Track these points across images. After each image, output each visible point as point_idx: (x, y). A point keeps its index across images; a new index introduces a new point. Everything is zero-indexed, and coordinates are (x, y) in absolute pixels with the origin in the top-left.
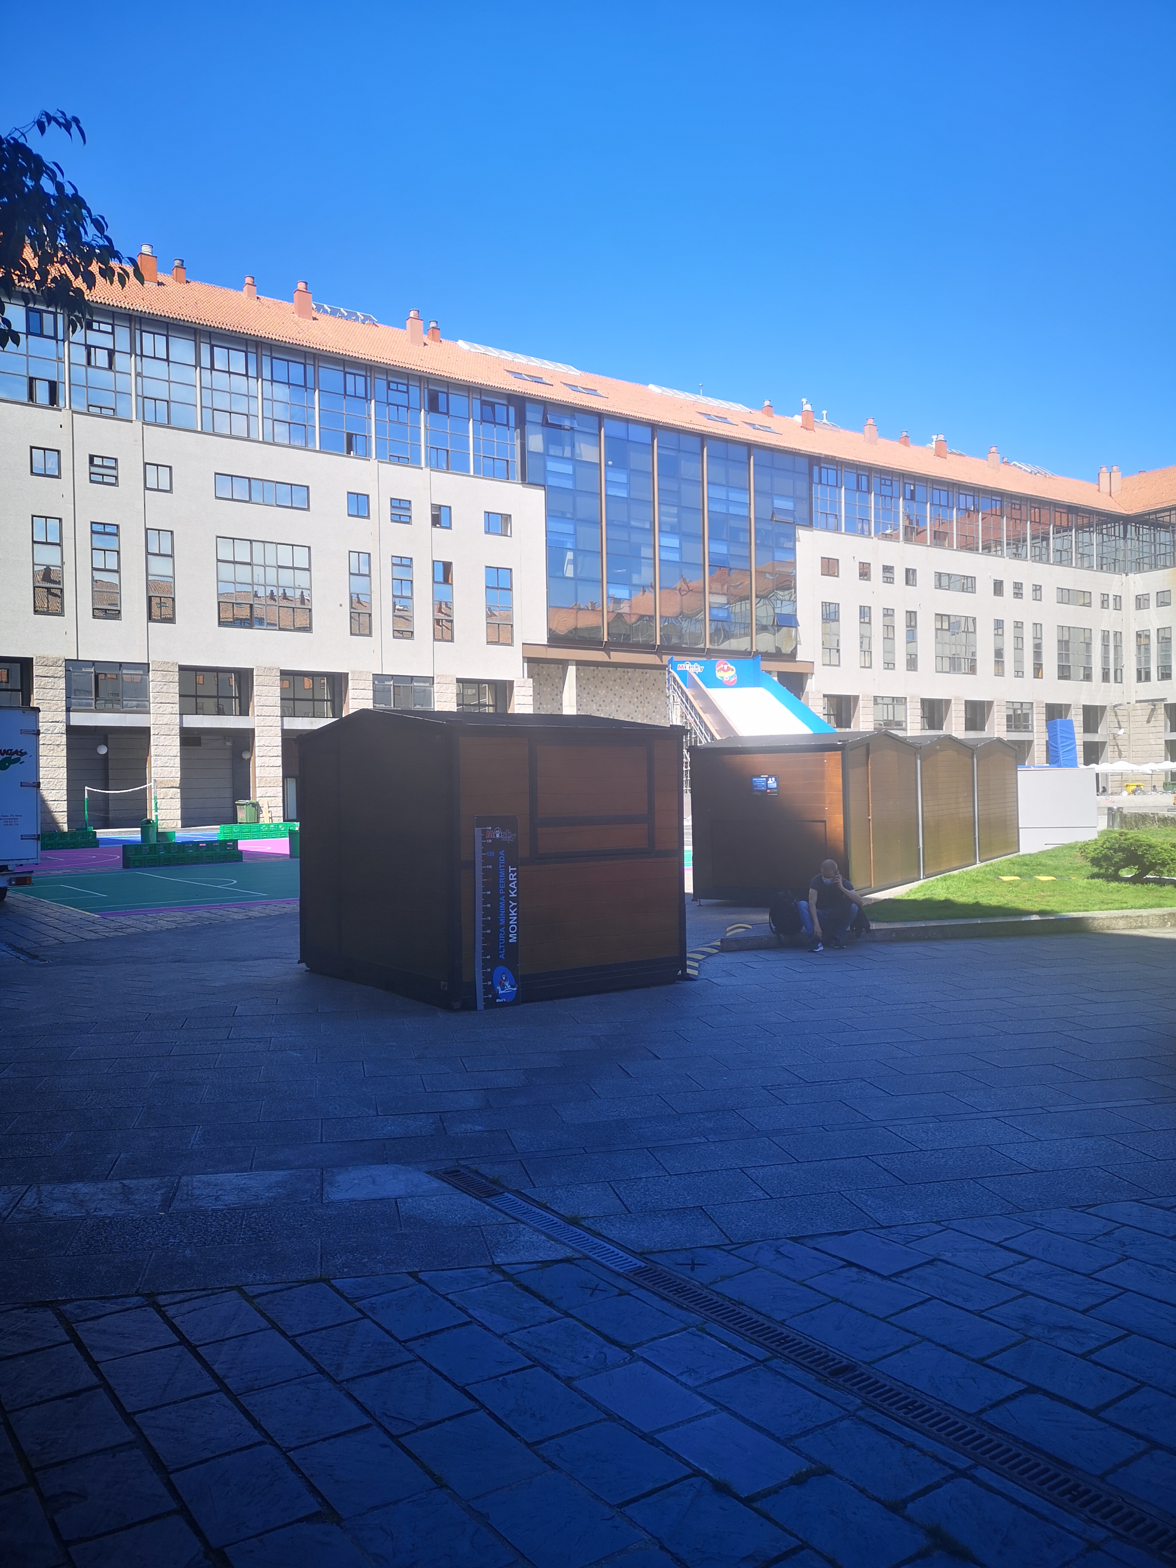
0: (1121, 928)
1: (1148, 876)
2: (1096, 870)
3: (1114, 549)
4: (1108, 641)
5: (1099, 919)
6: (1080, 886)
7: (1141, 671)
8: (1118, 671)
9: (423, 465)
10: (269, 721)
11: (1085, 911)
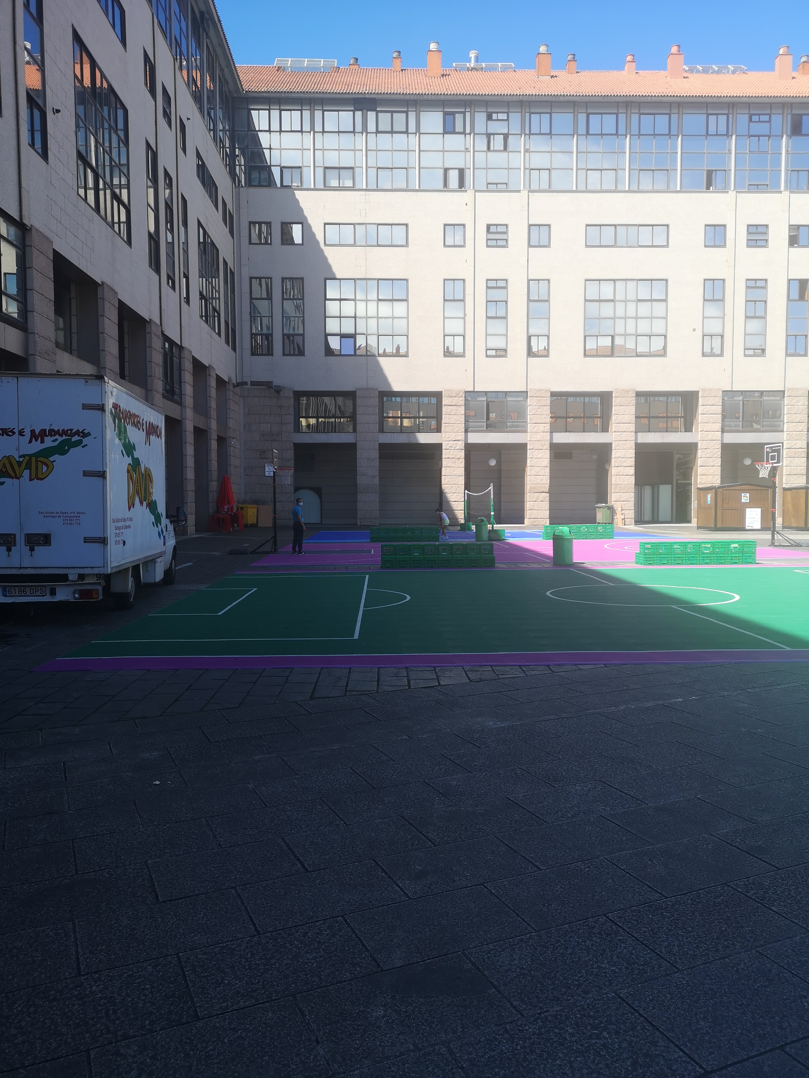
9: (782, 189)
10: (625, 436)
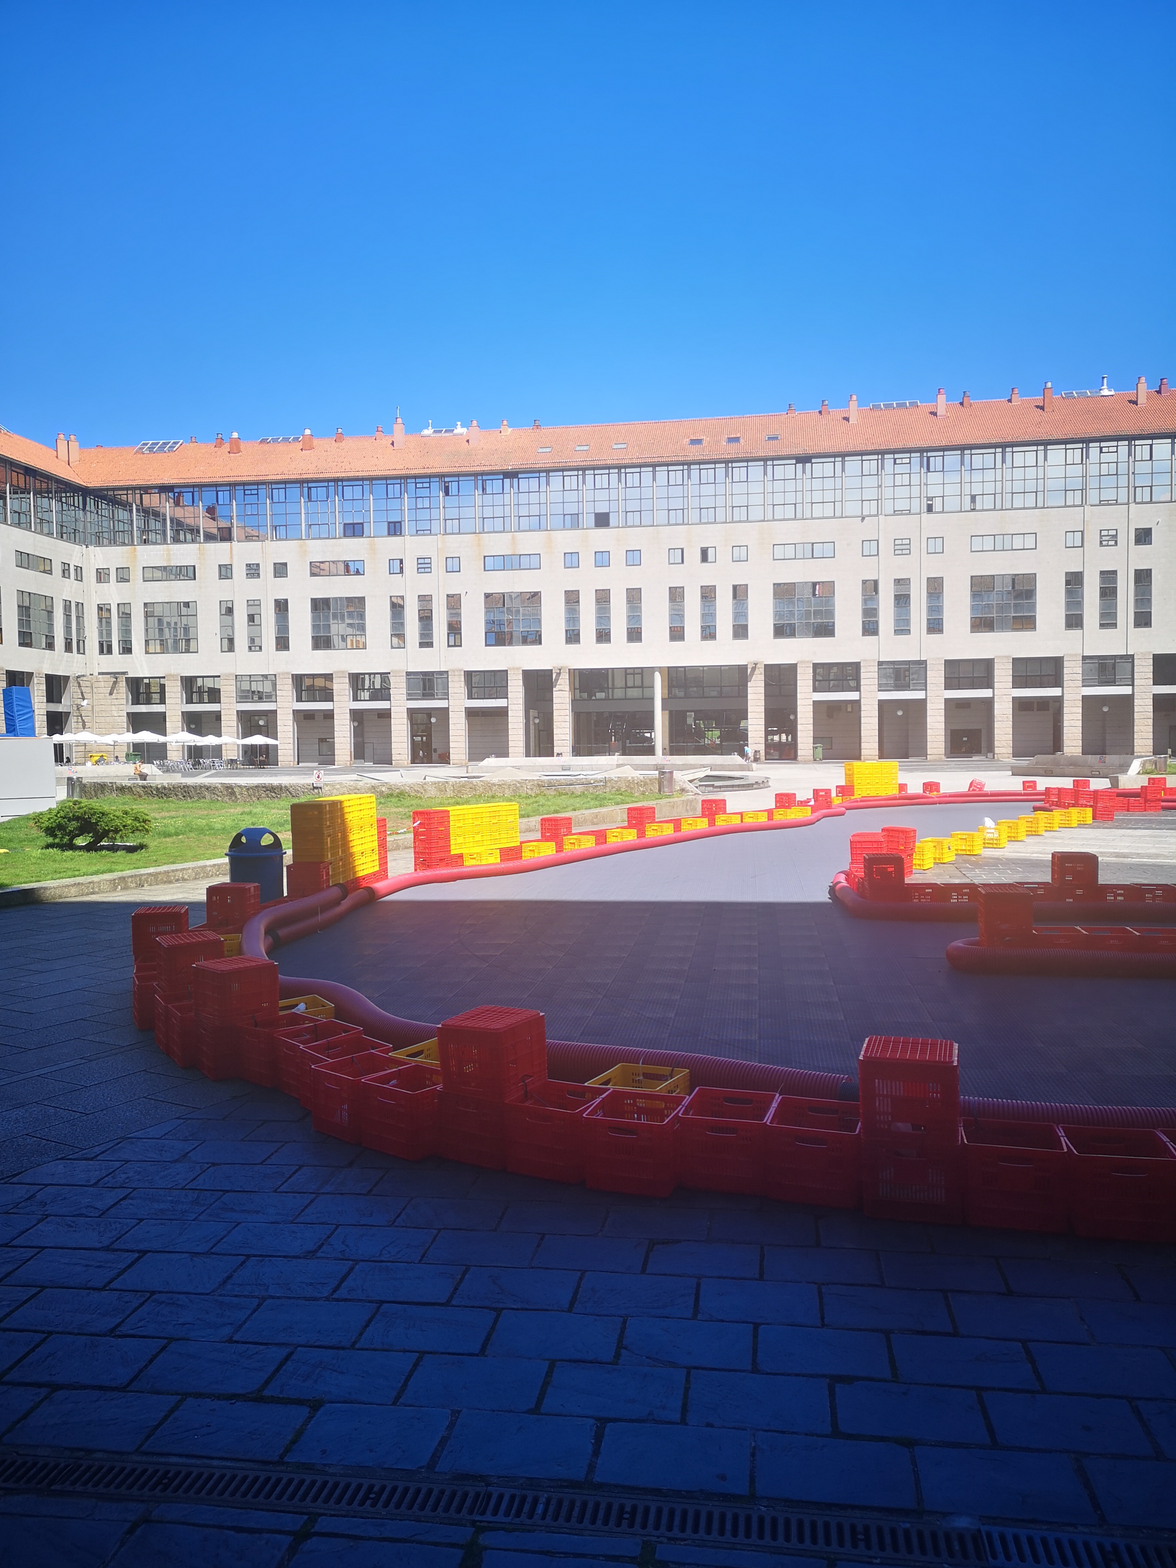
0: (73, 896)
1: (102, 844)
2: (50, 840)
3: (74, 520)
4: (70, 611)
5: (50, 888)
6: (34, 857)
7: (103, 644)
8: (81, 642)
11: (36, 881)
